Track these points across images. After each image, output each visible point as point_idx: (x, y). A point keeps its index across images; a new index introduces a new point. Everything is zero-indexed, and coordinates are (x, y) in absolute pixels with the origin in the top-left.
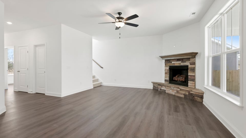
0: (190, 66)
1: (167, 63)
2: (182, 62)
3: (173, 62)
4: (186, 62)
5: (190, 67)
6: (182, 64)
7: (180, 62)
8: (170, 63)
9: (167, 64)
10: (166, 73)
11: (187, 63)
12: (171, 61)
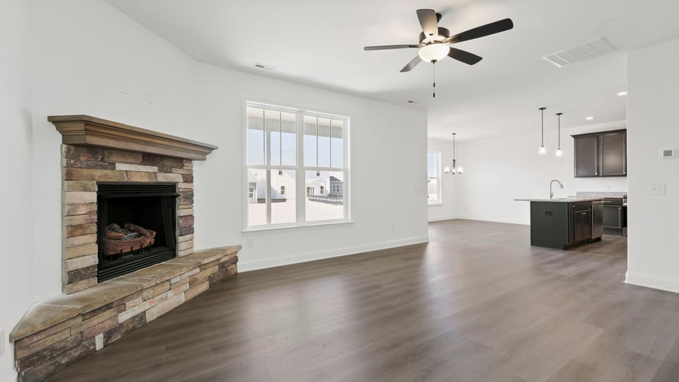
0: (182, 186)
1: (88, 167)
2: (160, 171)
3: (120, 167)
4: (173, 169)
5: (184, 190)
6: (162, 178)
7: (155, 169)
8: (106, 168)
9: (86, 172)
10: (73, 230)
11: (174, 177)
12: (113, 159)
